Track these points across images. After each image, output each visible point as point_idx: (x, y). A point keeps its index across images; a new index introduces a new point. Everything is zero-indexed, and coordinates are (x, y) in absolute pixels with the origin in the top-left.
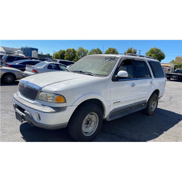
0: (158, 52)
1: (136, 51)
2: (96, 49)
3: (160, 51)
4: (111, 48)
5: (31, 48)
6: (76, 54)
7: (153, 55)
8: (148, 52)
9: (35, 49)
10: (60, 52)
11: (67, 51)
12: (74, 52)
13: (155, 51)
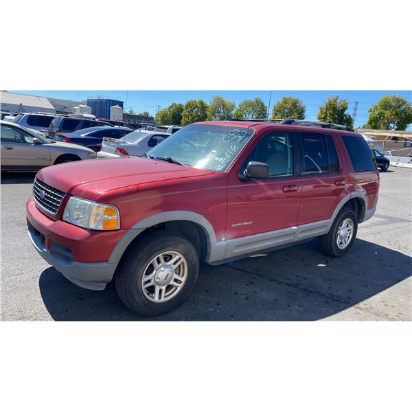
0: (399, 106)
1: (346, 104)
2: (253, 100)
3: (404, 103)
5: (108, 100)
6: (208, 113)
7: (388, 113)
8: (376, 107)
9: (118, 101)
10: (172, 107)
11: (188, 105)
12: (203, 107)
13: (393, 104)
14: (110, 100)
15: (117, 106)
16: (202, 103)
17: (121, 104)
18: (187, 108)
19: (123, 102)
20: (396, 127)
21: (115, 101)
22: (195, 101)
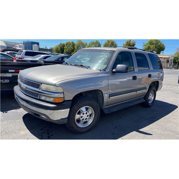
0: (157, 43)
3: (159, 42)
6: (76, 48)
7: (152, 46)
8: (147, 44)
9: (36, 43)
10: (60, 45)
11: (67, 44)
12: (74, 45)
13: (154, 42)
14: (33, 42)
15: (36, 45)
16: (73, 43)
17: (38, 44)
18: (66, 45)
19: (39, 43)
20: (156, 53)
21: (35, 42)
22: (70, 42)
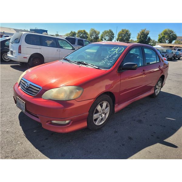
0: (170, 33)
1: (149, 32)
2: (108, 30)
3: (173, 32)
4: (124, 29)
7: (166, 36)
8: (161, 34)
11: (79, 32)
14: (42, 30)
19: (47, 31)
21: (44, 30)
22: (82, 31)
